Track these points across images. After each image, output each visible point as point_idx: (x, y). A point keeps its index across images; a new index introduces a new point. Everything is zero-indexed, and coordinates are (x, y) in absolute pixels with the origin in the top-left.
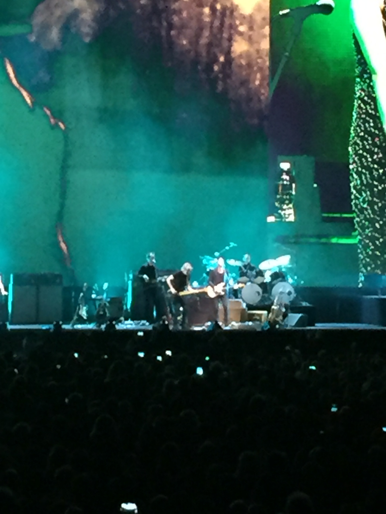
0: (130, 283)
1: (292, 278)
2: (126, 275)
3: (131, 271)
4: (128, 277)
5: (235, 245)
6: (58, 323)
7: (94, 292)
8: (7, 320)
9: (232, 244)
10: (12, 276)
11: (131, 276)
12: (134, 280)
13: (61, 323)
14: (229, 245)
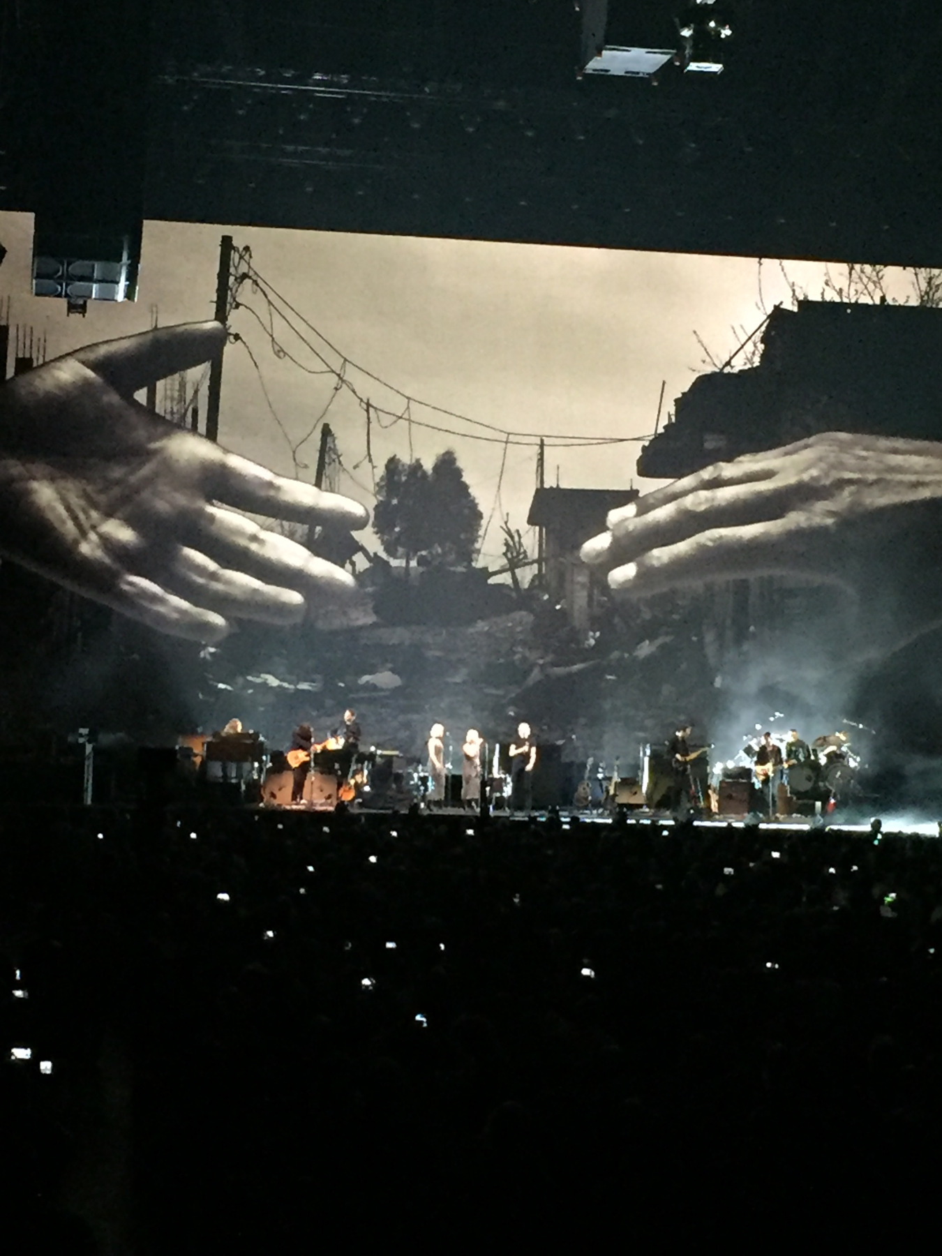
0: (646, 760)
1: (855, 760)
2: (641, 749)
3: (648, 745)
4: (645, 754)
5: (782, 715)
6: (554, 808)
7: (600, 770)
8: (490, 803)
9: (777, 714)
10: (497, 746)
11: (648, 752)
12: (651, 758)
13: (558, 808)
14: (774, 716)
